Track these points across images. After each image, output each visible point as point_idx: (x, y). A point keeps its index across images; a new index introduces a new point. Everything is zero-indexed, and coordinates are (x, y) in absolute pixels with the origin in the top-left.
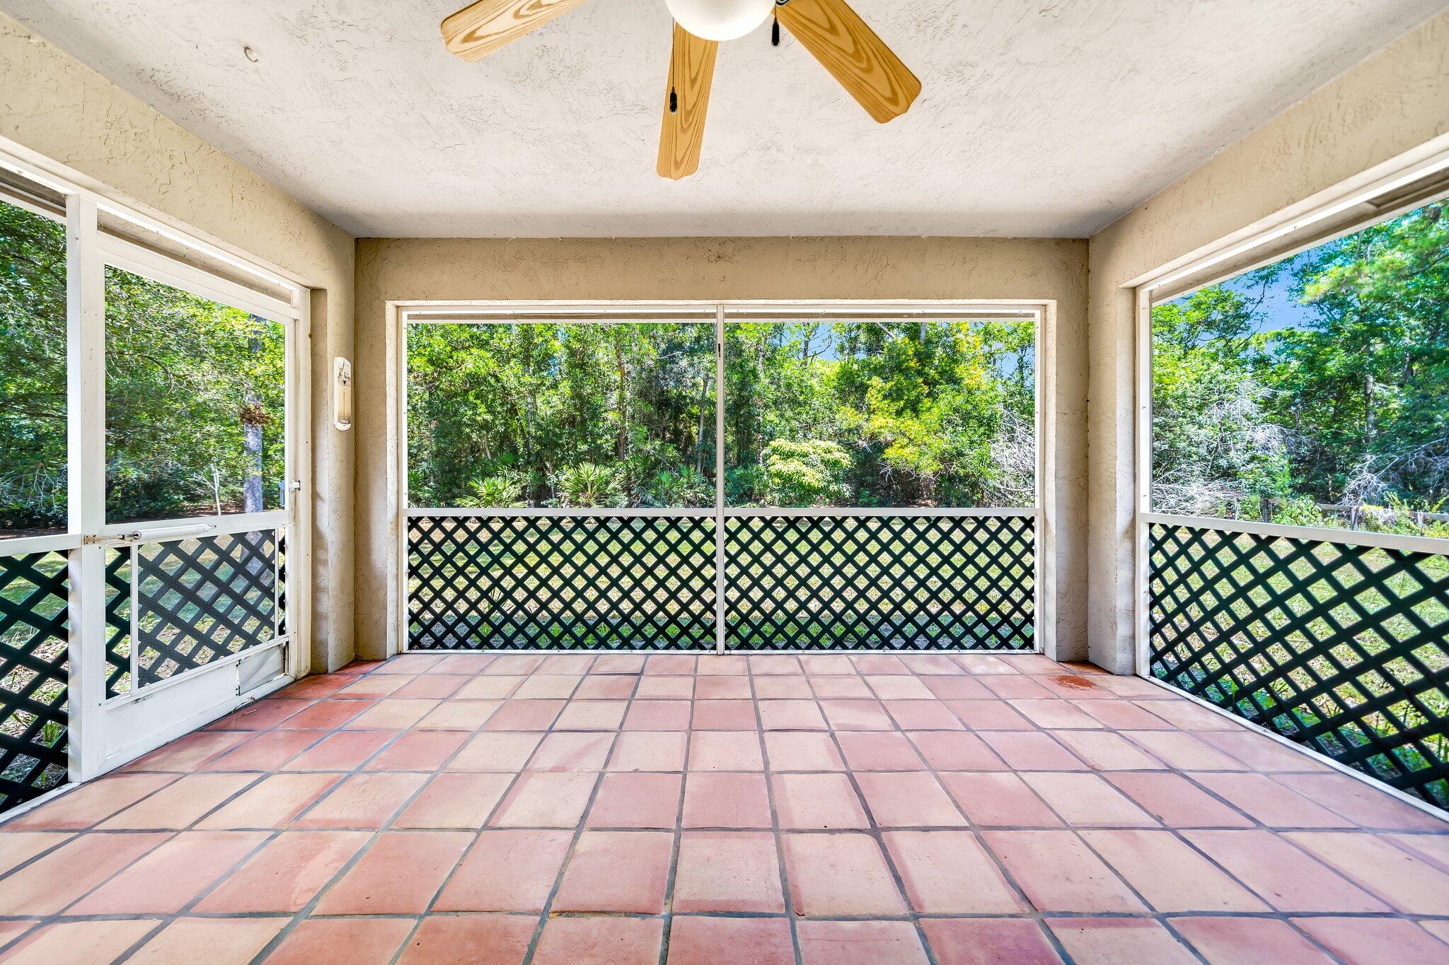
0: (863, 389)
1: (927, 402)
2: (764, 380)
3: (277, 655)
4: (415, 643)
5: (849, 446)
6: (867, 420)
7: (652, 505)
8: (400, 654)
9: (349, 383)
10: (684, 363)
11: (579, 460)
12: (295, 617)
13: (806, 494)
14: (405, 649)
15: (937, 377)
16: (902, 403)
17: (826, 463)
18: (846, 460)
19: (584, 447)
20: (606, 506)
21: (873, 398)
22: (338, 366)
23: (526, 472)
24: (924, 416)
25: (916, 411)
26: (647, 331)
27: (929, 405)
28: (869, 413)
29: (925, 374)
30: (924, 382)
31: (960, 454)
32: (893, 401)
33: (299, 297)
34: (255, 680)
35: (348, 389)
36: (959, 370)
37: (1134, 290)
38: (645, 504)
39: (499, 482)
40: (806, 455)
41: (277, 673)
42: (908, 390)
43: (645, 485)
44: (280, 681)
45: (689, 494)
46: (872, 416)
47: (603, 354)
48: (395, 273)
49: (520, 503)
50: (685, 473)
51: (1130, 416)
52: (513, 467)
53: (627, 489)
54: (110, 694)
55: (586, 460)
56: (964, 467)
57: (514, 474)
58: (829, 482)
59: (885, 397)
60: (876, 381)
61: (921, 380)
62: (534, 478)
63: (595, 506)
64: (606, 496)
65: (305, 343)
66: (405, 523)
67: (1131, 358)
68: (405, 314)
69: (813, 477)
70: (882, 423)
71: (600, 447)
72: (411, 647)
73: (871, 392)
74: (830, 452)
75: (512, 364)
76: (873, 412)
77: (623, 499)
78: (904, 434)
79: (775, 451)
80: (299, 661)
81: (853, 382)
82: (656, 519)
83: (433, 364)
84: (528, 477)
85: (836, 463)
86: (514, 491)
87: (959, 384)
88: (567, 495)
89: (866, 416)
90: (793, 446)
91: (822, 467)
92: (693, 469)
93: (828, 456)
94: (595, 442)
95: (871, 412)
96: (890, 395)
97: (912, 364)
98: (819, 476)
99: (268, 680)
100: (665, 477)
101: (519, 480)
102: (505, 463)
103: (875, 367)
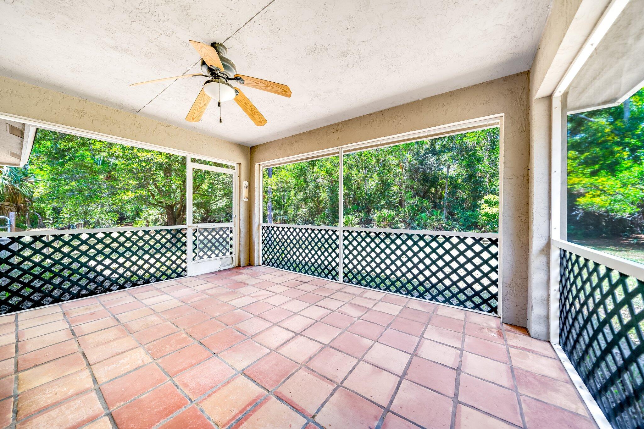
2: (486, 162)
3: (231, 259)
4: (264, 264)
7: (416, 229)
8: (259, 265)
9: (248, 188)
10: (433, 160)
11: (383, 207)
12: (235, 250)
14: (261, 264)
19: (384, 202)
20: (392, 228)
22: (245, 183)
23: (362, 213)
26: (408, 147)
33: (237, 167)
34: (225, 264)
35: (248, 190)
37: (550, 97)
38: (413, 228)
39: (350, 217)
41: (231, 264)
43: (413, 219)
44: (231, 266)
45: (436, 224)
47: (393, 161)
48: (258, 155)
49: (359, 225)
50: (435, 213)
51: (546, 178)
52: (357, 211)
53: (404, 221)
54: (193, 260)
55: (384, 208)
57: (357, 214)
62: (365, 215)
63: (388, 228)
64: (393, 224)
65: (237, 178)
66: (261, 228)
67: (547, 141)
68: (261, 167)
71: (391, 202)
72: (263, 264)
75: (355, 170)
77: (402, 225)
80: (236, 263)
82: (413, 235)
83: (328, 173)
84: (362, 215)
86: (357, 220)
88: (376, 223)
92: (439, 212)
94: (388, 200)
99: (228, 265)
100: (423, 216)
101: (359, 216)
102: (353, 209)
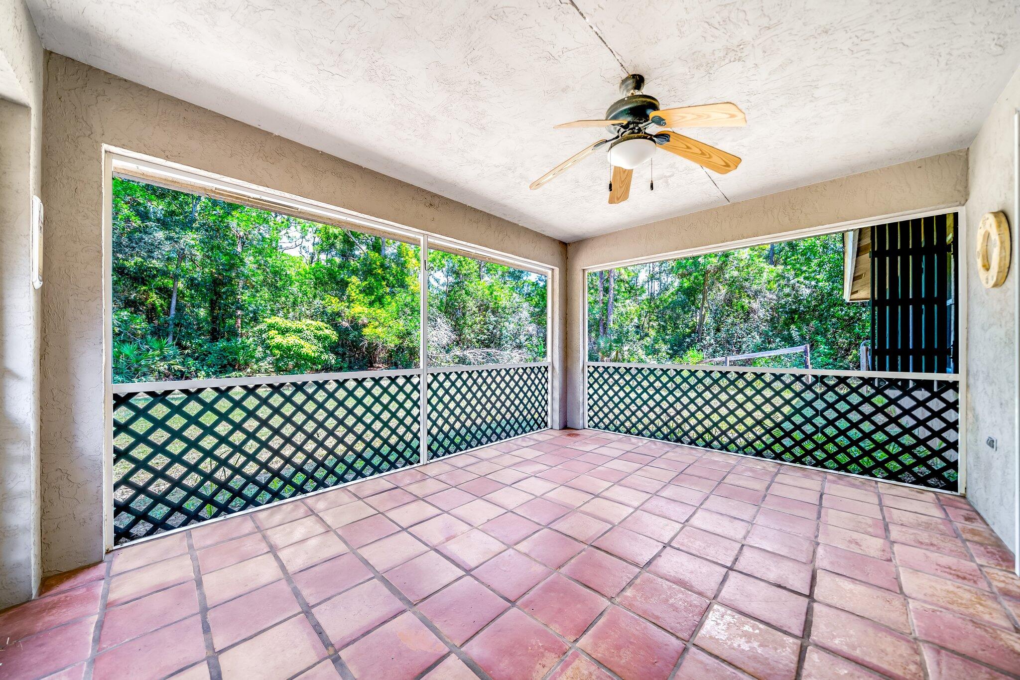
0: (344, 285)
1: (388, 298)
4: (122, 536)
5: (336, 327)
6: (348, 307)
9: (43, 230)
13: (302, 362)
15: (394, 282)
16: (373, 297)
17: (319, 338)
18: (334, 336)
21: (352, 290)
22: (38, 206)
24: (386, 307)
25: (382, 305)
27: (389, 300)
28: (350, 302)
29: (387, 279)
30: (386, 285)
31: (409, 334)
32: (367, 294)
35: (42, 238)
36: (408, 280)
40: (300, 331)
42: (377, 289)
46: (352, 304)
56: (412, 342)
58: (321, 352)
59: (361, 292)
60: (354, 279)
61: (384, 283)
69: (310, 349)
70: (360, 310)
72: (116, 542)
73: (351, 286)
74: (321, 329)
76: (352, 301)
78: (377, 320)
79: (271, 327)
81: (335, 278)
85: (326, 338)
87: (407, 289)
89: (347, 304)
90: (288, 324)
91: (316, 341)
93: (319, 333)
95: (351, 301)
96: (364, 291)
97: (379, 271)
98: (314, 348)
103: (353, 270)
